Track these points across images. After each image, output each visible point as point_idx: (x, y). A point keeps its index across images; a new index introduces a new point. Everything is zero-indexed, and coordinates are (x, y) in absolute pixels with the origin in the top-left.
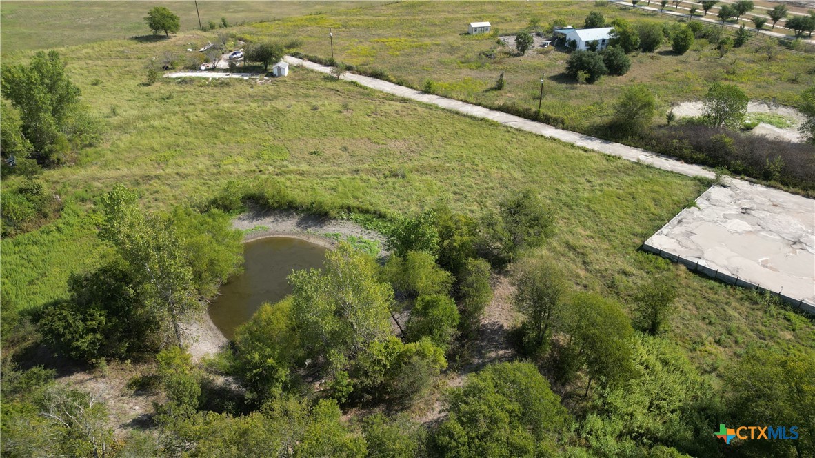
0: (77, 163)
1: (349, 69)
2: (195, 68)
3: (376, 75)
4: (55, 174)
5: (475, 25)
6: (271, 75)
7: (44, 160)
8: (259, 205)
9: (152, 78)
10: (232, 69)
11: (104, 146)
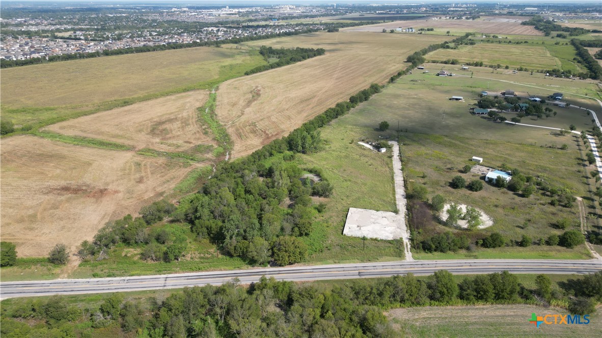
0: (308, 155)
1: (401, 156)
2: (367, 143)
3: (402, 161)
4: (303, 155)
5: (474, 158)
6: (379, 151)
7: (304, 152)
8: (318, 174)
9: (352, 141)
10: (374, 146)
11: (318, 154)
